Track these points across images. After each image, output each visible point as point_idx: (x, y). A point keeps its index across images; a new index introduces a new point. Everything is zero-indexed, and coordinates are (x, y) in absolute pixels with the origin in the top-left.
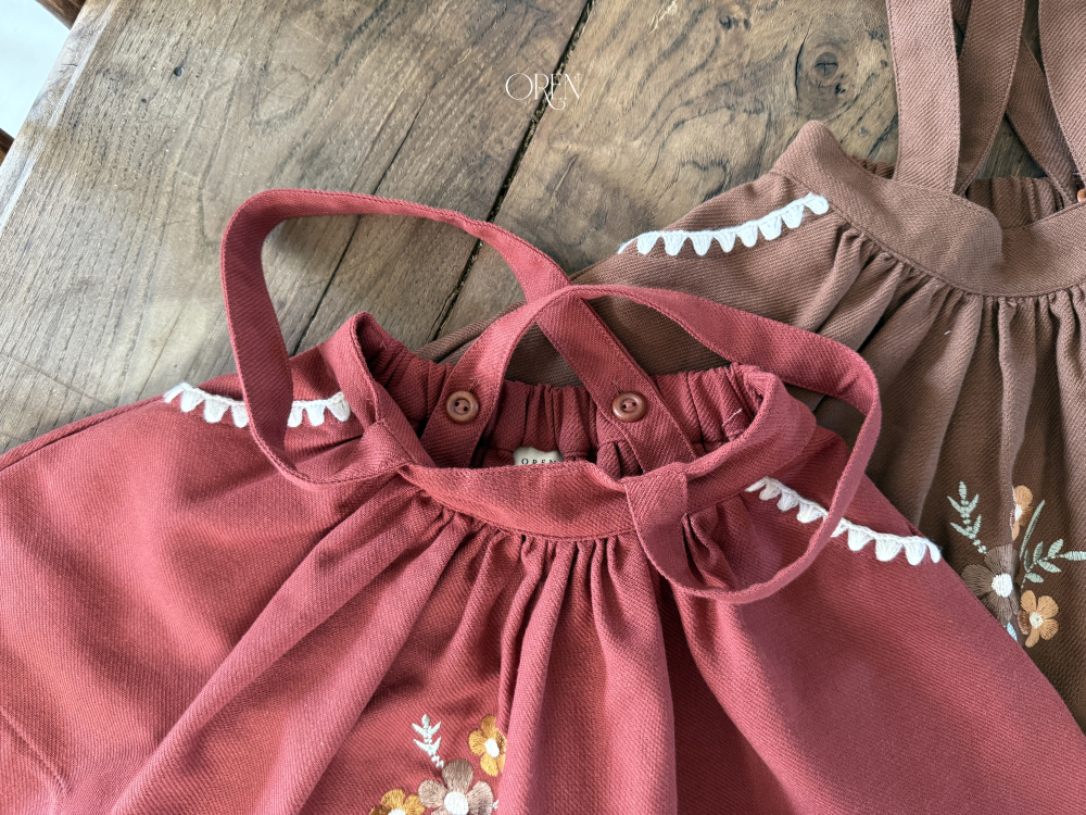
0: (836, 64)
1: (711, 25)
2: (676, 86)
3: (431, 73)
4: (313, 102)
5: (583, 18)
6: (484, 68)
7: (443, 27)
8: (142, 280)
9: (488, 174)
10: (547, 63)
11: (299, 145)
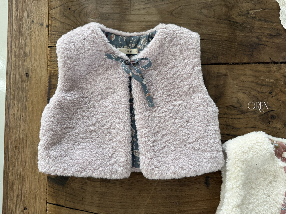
0: (274, 119)
1: (268, 90)
2: (252, 89)
3: (228, 39)
4: (210, 19)
5: (255, 63)
6: (235, 49)
7: (239, 36)
8: (158, 4)
9: (214, 59)
10: (242, 60)
11: (200, 20)
